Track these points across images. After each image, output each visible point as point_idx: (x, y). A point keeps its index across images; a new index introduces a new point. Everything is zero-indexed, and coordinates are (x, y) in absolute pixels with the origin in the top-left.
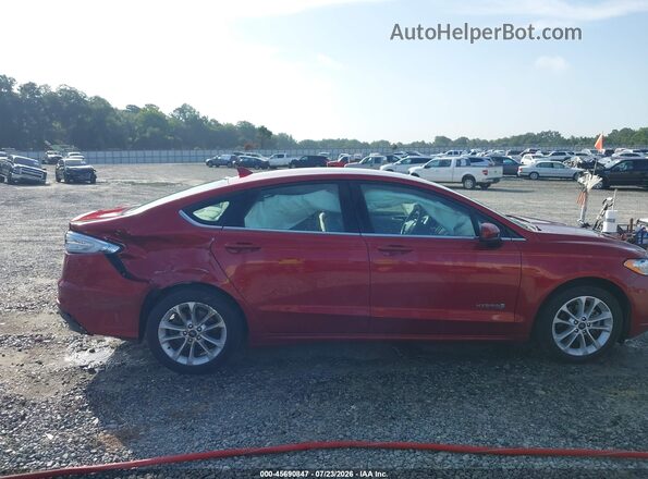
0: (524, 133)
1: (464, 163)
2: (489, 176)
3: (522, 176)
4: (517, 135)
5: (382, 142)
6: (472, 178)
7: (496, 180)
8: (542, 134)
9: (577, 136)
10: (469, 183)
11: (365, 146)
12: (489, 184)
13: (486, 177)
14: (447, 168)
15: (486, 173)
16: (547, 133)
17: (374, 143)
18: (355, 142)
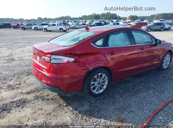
0: (62, 16)
1: (59, 25)
2: (67, 28)
3: (71, 28)
4: (60, 17)
5: (21, 19)
6: (62, 29)
7: (68, 29)
8: (66, 17)
9: (74, 17)
10: (62, 30)
11: (16, 20)
12: (66, 31)
13: (66, 28)
14: (55, 26)
15: (66, 27)
16: (67, 16)
17: (18, 19)
18: (12, 19)
